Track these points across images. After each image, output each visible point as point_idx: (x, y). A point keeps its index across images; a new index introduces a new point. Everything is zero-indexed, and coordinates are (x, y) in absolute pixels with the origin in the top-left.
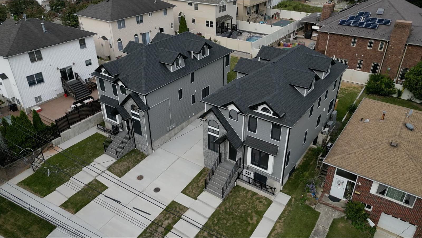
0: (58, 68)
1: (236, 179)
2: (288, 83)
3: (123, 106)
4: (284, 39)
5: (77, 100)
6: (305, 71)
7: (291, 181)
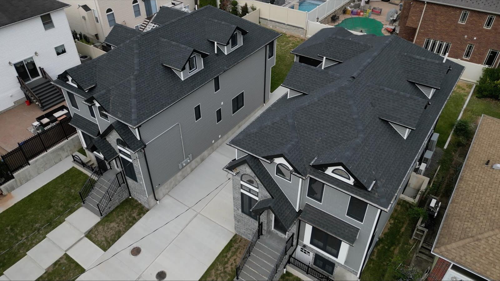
0: (10, 63)
1: (286, 264)
2: (377, 116)
3: (105, 139)
4: (352, 4)
5: (44, 111)
6: (408, 95)
7: (371, 265)
